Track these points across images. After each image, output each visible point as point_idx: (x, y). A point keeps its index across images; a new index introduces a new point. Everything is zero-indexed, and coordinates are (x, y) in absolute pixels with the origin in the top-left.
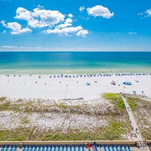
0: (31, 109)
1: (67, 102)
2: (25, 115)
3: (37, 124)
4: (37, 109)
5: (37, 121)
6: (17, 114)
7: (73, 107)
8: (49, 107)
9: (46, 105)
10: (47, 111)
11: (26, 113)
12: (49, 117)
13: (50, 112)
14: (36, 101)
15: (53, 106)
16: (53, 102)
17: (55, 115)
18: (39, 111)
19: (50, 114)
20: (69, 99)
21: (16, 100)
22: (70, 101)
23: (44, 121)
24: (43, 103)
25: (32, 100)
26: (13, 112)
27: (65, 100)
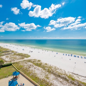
0: (51, 71)
1: (75, 76)
2: (47, 73)
3: (53, 82)
4: (54, 73)
5: (53, 80)
6: (44, 71)
7: (80, 82)
8: (61, 74)
9: (59, 72)
10: (59, 76)
11: (48, 73)
12: (61, 82)
13: (61, 78)
14: (54, 67)
15: (64, 74)
16: (64, 72)
17: (65, 82)
18: (54, 74)
19: (61, 80)
20: (77, 75)
21: (44, 63)
22: (78, 76)
23: (57, 83)
24: (58, 70)
25: (52, 66)
26: (42, 69)
27: (73, 73)
